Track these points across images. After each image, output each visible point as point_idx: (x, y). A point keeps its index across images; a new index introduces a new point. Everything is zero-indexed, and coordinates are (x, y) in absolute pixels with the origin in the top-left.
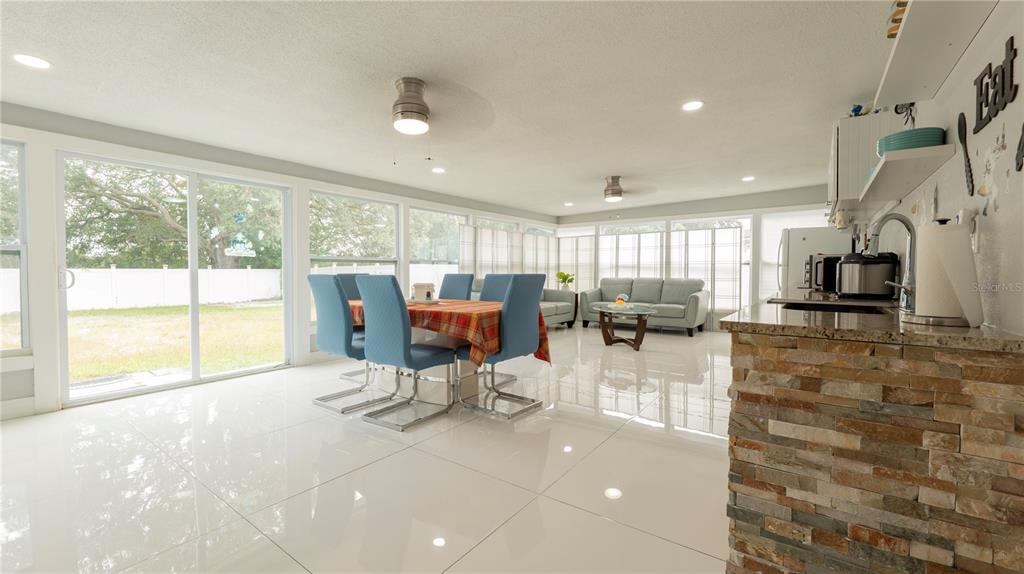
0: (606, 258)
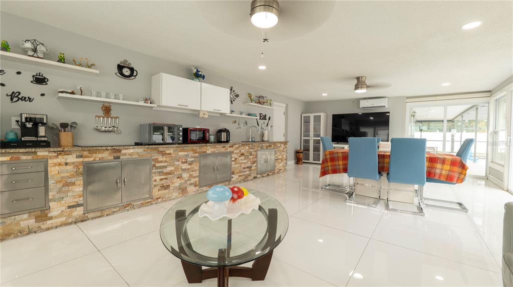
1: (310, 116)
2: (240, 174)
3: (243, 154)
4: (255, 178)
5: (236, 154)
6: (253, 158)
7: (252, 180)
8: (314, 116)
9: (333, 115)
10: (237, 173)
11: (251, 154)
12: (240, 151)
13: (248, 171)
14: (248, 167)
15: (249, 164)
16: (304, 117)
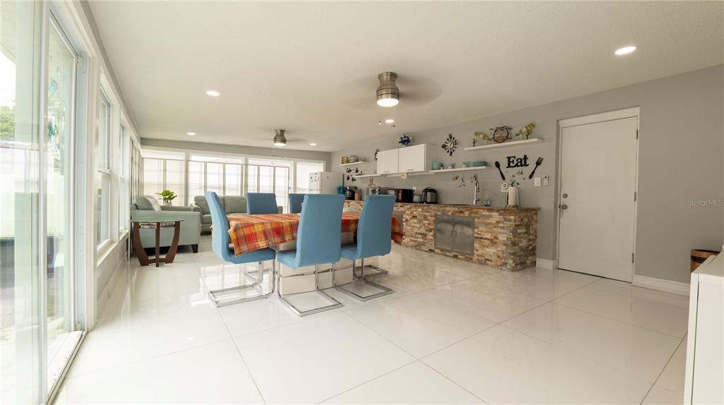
0: (195, 180)
2: (412, 238)
3: (415, 217)
4: (431, 251)
5: (408, 215)
6: (429, 224)
7: (426, 251)
10: (408, 236)
11: (425, 218)
12: (412, 213)
13: (422, 238)
14: (421, 234)
15: (423, 230)
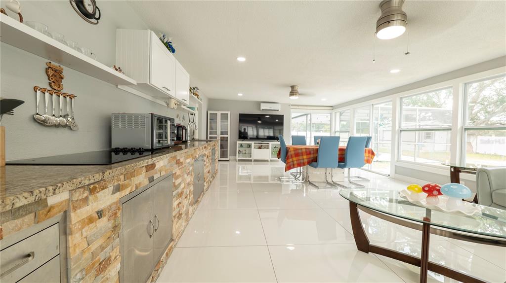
1: (217, 114)
8: (221, 114)
9: (240, 114)
16: (210, 114)
